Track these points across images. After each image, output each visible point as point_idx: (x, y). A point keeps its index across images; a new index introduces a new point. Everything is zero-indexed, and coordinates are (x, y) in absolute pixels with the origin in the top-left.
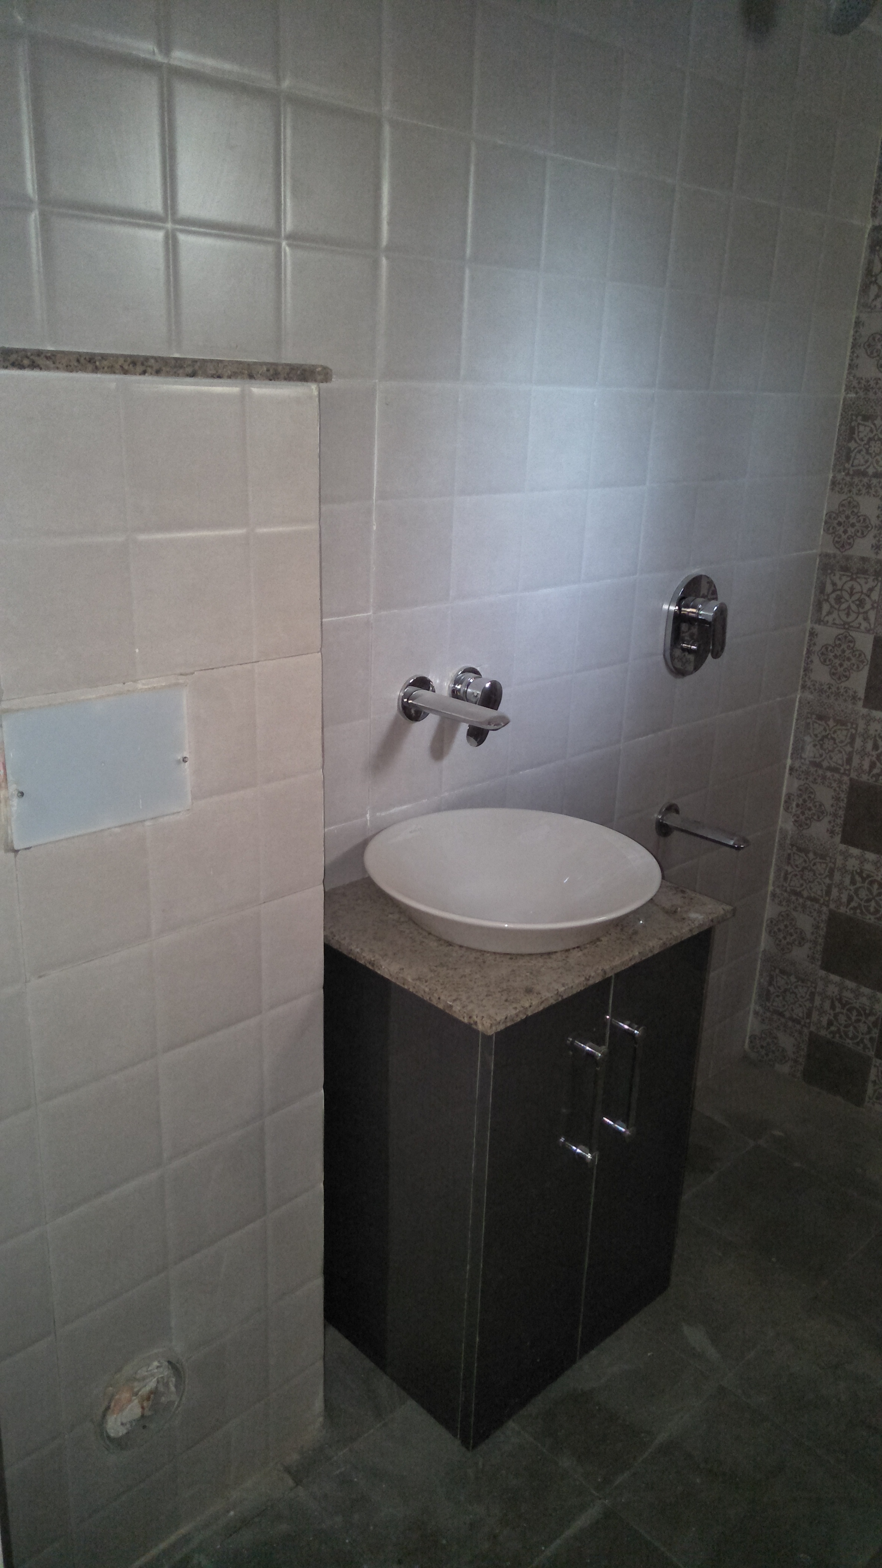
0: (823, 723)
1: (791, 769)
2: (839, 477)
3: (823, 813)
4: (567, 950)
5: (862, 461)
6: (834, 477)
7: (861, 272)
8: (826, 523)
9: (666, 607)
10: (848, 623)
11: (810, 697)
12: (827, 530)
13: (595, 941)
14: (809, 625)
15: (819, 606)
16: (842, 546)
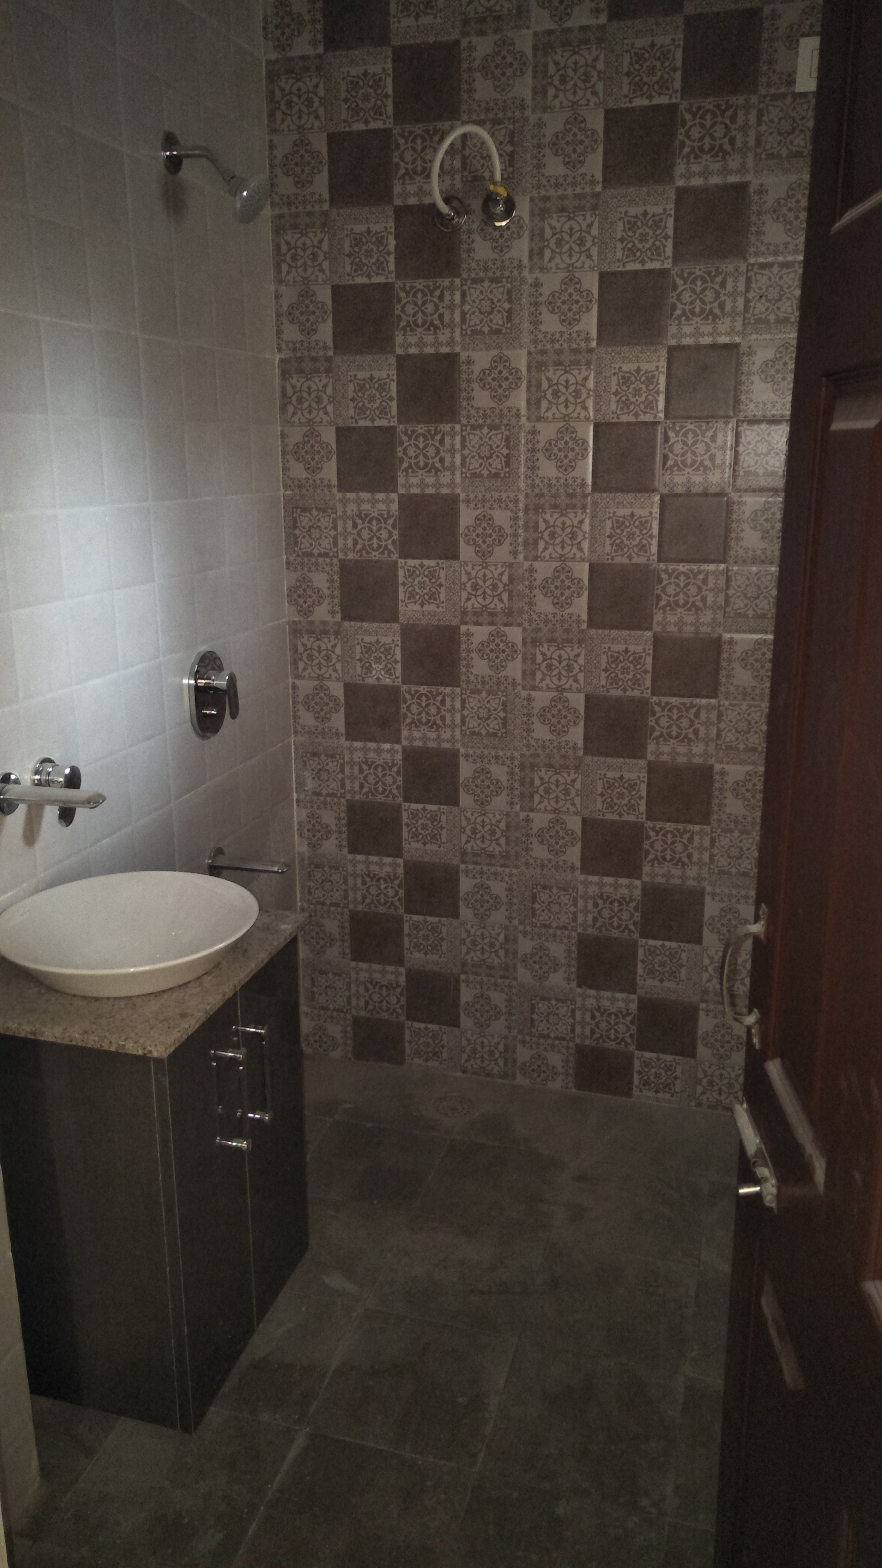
0: (316, 759)
1: (298, 801)
2: (292, 558)
3: (329, 832)
4: (199, 978)
5: (308, 545)
6: (287, 559)
7: (278, 395)
8: (288, 596)
9: (185, 681)
10: (321, 675)
11: (302, 739)
12: (290, 602)
13: (217, 966)
14: (290, 681)
15: (295, 664)
16: (305, 613)
